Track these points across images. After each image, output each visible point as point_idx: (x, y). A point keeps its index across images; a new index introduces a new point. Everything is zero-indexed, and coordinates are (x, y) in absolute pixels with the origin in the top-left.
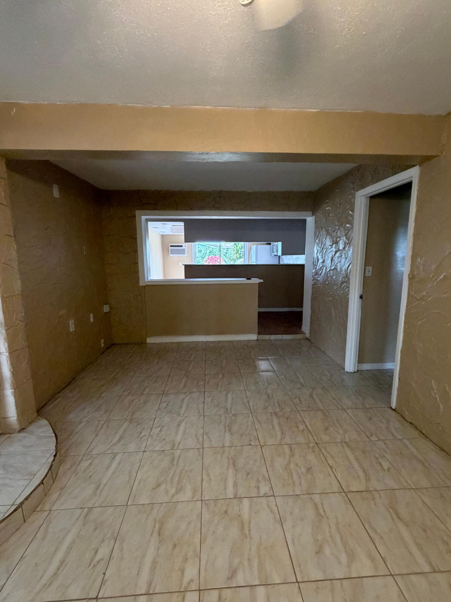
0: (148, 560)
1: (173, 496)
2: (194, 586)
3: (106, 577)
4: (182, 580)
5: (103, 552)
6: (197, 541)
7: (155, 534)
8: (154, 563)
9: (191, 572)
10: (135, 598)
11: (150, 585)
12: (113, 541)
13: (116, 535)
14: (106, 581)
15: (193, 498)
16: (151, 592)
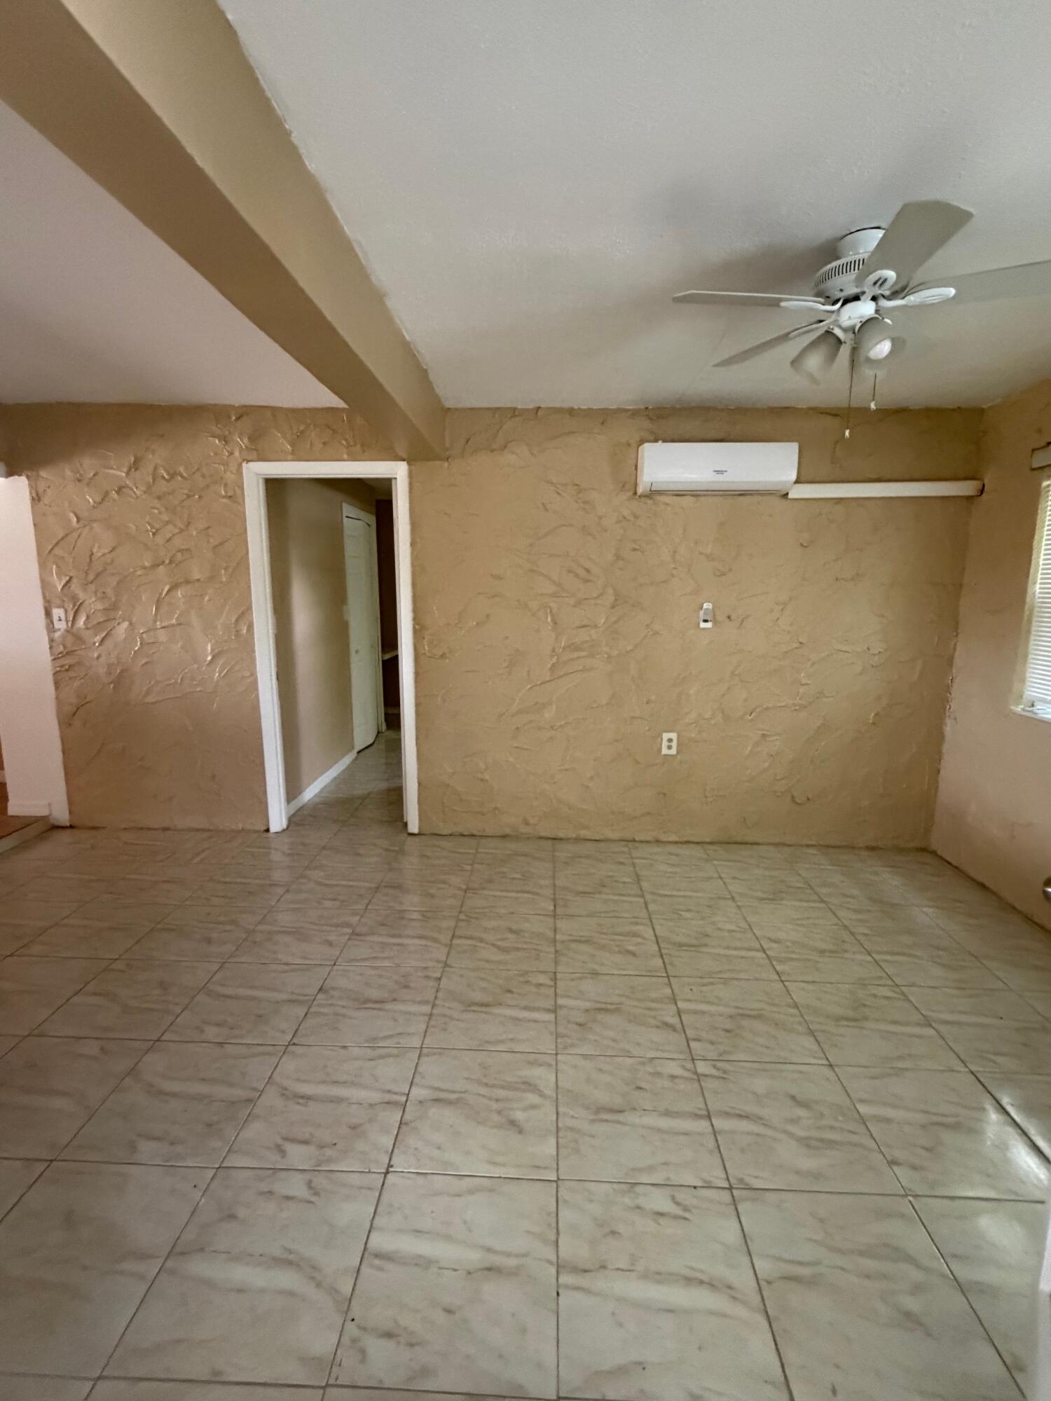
0: (664, 1123)
1: (542, 1095)
2: (689, 1065)
3: (700, 1184)
4: (686, 1078)
5: (660, 1201)
6: (629, 1061)
7: (620, 1117)
8: (667, 1113)
9: (673, 1068)
10: (719, 1133)
11: (697, 1116)
12: (639, 1189)
13: (624, 1187)
14: (705, 1181)
15: (550, 1065)
16: (706, 1113)
